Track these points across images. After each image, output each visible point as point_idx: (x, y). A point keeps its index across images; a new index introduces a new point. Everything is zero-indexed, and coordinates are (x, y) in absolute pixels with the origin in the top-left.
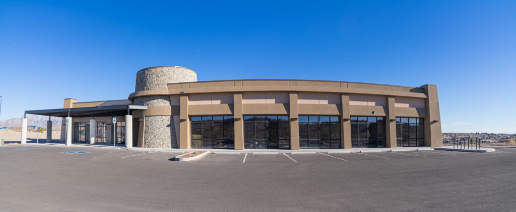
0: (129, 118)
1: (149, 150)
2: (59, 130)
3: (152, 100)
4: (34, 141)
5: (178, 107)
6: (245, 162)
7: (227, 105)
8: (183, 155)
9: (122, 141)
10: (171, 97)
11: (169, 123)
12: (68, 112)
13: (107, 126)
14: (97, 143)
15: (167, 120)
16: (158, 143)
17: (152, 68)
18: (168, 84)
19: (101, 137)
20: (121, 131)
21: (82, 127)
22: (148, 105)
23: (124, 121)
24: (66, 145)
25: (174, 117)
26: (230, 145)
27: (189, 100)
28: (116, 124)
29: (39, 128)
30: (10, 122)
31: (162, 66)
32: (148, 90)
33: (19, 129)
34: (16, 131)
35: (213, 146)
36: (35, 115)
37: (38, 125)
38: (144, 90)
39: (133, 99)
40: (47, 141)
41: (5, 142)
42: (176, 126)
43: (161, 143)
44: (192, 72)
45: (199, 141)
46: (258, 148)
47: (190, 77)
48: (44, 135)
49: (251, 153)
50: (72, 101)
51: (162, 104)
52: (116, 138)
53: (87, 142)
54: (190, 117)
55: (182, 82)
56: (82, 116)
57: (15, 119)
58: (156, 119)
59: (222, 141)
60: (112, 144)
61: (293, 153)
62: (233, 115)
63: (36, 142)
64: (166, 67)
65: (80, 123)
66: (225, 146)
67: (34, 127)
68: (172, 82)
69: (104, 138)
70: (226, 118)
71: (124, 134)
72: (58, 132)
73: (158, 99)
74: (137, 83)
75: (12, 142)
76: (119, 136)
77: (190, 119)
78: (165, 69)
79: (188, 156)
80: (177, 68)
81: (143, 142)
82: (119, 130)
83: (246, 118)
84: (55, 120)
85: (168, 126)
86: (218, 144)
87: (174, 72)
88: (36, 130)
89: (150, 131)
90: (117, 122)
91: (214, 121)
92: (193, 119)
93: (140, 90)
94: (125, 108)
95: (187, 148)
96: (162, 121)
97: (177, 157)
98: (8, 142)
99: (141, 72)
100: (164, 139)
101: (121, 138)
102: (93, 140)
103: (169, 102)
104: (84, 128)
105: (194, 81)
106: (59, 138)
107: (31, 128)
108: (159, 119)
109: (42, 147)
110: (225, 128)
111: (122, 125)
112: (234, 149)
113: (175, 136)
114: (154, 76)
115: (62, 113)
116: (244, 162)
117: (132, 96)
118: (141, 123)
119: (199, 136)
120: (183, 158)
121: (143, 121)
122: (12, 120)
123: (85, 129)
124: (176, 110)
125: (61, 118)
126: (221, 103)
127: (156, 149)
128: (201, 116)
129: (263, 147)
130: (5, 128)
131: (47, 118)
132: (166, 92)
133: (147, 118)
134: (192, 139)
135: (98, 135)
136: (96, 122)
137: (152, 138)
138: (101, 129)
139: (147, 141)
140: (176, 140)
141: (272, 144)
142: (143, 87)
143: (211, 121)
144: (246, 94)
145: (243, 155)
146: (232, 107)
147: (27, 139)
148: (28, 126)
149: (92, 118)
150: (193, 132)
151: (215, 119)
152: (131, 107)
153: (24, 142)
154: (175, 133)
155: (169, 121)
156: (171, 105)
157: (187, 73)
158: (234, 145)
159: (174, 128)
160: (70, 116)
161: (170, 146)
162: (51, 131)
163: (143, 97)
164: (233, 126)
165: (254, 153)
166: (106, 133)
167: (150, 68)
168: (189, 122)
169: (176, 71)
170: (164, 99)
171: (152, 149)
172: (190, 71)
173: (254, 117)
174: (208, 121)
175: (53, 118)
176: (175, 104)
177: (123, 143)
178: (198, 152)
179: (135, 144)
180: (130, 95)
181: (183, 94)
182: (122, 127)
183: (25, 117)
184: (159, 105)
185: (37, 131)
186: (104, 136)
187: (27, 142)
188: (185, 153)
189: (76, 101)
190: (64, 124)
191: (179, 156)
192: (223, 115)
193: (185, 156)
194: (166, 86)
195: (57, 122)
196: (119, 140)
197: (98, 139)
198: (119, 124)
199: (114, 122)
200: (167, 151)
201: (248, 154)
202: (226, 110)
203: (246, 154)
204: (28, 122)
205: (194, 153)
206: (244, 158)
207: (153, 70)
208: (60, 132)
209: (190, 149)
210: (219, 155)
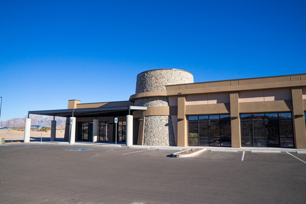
0: (130, 119)
1: (148, 147)
2: (62, 130)
3: (151, 101)
4: (38, 139)
5: (176, 107)
6: (244, 160)
7: (223, 104)
8: (180, 152)
9: (123, 139)
10: (169, 98)
11: (167, 122)
12: (72, 112)
13: (109, 125)
14: (99, 141)
15: (165, 120)
16: (157, 141)
17: (152, 71)
18: (166, 86)
19: (103, 136)
20: (122, 130)
21: (85, 126)
22: (147, 106)
23: (125, 121)
24: (69, 143)
25: (172, 116)
26: (226, 143)
27: (186, 101)
28: (118, 123)
29: (43, 127)
30: (12, 122)
31: (160, 69)
32: (148, 91)
33: (23, 128)
34: (19, 130)
35: (210, 144)
36: (39, 115)
37: (42, 125)
38: (144, 92)
39: (133, 100)
40: (51, 140)
41: (6, 141)
42: (173, 124)
43: (160, 141)
44: (189, 74)
45: (196, 139)
46: (257, 146)
47: (187, 78)
48: (48, 134)
49: (249, 151)
50: (76, 102)
51: (161, 105)
52: (118, 136)
53: (90, 140)
54: (187, 116)
55: (179, 83)
56: (85, 116)
57: (18, 119)
58: (155, 119)
59: (219, 139)
60: (113, 142)
61: (299, 152)
62: (229, 114)
63: (40, 141)
64: (163, 69)
65: (84, 122)
66: (222, 144)
67: (38, 126)
68: (170, 84)
69: (106, 137)
70: (222, 117)
71: (124, 133)
72: (62, 131)
73: (157, 100)
74: (137, 86)
75: (14, 141)
76: (120, 135)
77: (187, 119)
78: (164, 72)
79: (185, 153)
80: (175, 70)
81: (143, 140)
82: (120, 129)
83: (243, 116)
84: (59, 120)
85: (166, 125)
86: (215, 141)
87: (172, 74)
88: (39, 129)
89: (150, 130)
90: (118, 122)
91: (211, 120)
92: (190, 118)
93: (140, 92)
94: (126, 108)
95: (184, 146)
96: (161, 121)
97: (175, 154)
98: (10, 141)
99: (140, 75)
100: (162, 138)
101: (122, 136)
102: (95, 138)
103: (167, 103)
104: (87, 128)
105: (191, 83)
106: (63, 137)
107: (34, 127)
108: (158, 119)
109: (46, 145)
110: (221, 126)
111: (123, 124)
112: (231, 147)
113: (173, 134)
114: (153, 78)
115: (67, 114)
116: (242, 159)
117: (132, 98)
118: (141, 123)
119: (196, 134)
120: (180, 155)
121: (143, 121)
122: (14, 120)
123: (89, 128)
124: (174, 111)
125: (66, 118)
126: (217, 103)
127: (155, 146)
128: (198, 115)
129: (262, 145)
130: (6, 128)
131: (51, 118)
132: (164, 93)
133: (147, 118)
134: (189, 138)
135: (101, 134)
136: (99, 122)
137: (151, 137)
138: (104, 128)
139: (146, 139)
140: (174, 138)
141: (272, 142)
142: (142, 89)
143: (208, 120)
144: (242, 93)
145: (240, 153)
146: (228, 106)
147: (31, 138)
148: (32, 126)
149: (95, 118)
150: (190, 131)
151: (211, 118)
152: (132, 108)
153: (27, 140)
154: (173, 131)
155: (168, 121)
156: (169, 105)
157: (184, 75)
158: (231, 143)
159: (172, 127)
160: (74, 116)
161: (168, 144)
162: (55, 130)
163: (143, 98)
164: (230, 125)
165: (252, 151)
166: (108, 131)
167: (149, 71)
168: (186, 121)
169: (173, 73)
170: (163, 100)
171: (151, 146)
172: (187, 73)
173: (251, 115)
174: (205, 120)
175: (57, 118)
176: (172, 104)
177: (124, 142)
178: (195, 149)
179: (135, 142)
180: (131, 96)
181: (180, 95)
182: (123, 126)
183: (28, 117)
184: (158, 106)
185: (41, 130)
186: (106, 135)
187: (31, 141)
188: (183, 150)
189: (79, 103)
190: (68, 124)
191: (177, 153)
192: (220, 114)
193: (182, 153)
194: (165, 88)
195: (61, 121)
196: (121, 138)
197: (100, 137)
198: (120, 124)
199: (116, 122)
200: (166, 149)
201: (246, 152)
202: (222, 109)
203: (244, 152)
204: (32, 122)
205: (191, 150)
206: (242, 156)
207: (152, 73)
208: (64, 132)
209: (187, 147)
210: (216, 153)
